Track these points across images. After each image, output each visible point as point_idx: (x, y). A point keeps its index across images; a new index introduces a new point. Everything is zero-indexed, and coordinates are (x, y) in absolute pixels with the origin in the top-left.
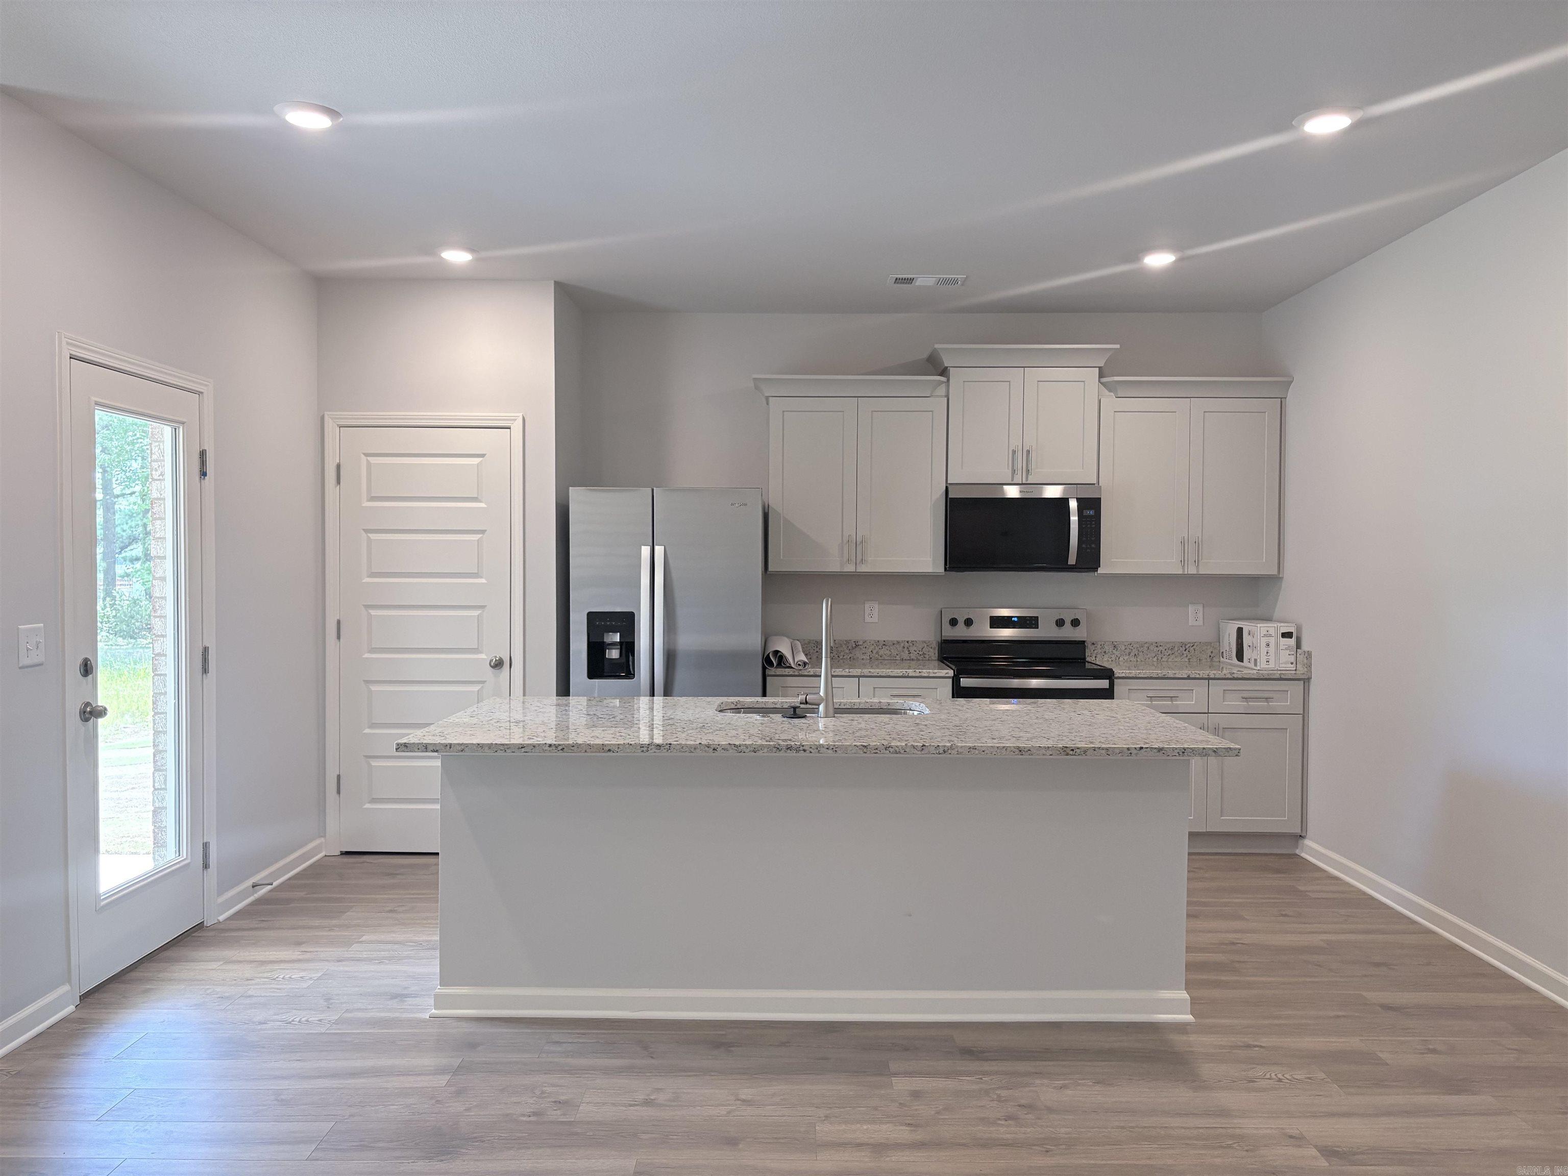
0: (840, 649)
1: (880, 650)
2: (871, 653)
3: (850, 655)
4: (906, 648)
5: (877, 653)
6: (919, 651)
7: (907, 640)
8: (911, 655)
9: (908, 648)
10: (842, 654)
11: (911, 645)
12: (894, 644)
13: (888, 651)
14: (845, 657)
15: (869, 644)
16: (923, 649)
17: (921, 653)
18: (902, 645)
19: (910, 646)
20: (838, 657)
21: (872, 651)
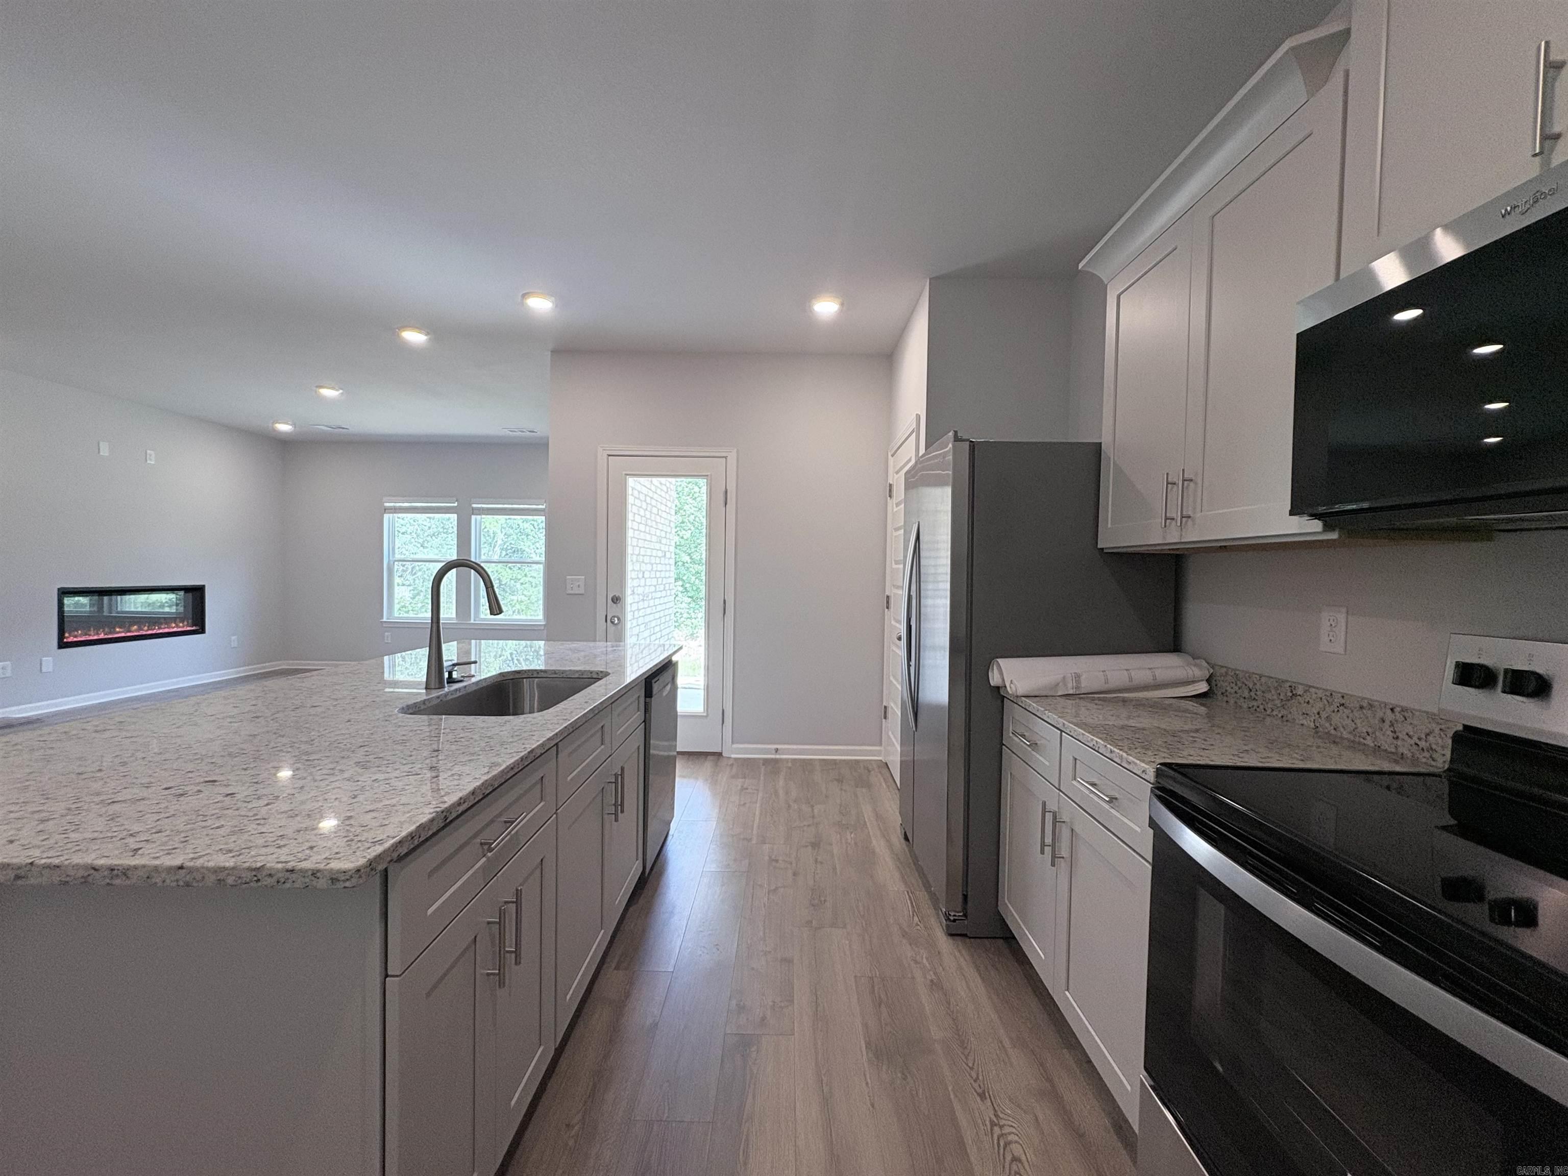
0: (1268, 696)
1: (1333, 714)
2: (1317, 716)
3: (1284, 712)
4: (1387, 723)
5: (1328, 718)
6: (1420, 739)
7: (1393, 701)
8: (1399, 743)
9: (1392, 725)
10: (1270, 705)
11: (1399, 717)
12: (1361, 707)
13: (1350, 721)
14: (1275, 713)
15: (1314, 696)
16: (1427, 735)
17: (1422, 744)
18: (1380, 714)
19: (1397, 721)
20: (1265, 709)
21: (1318, 713)
